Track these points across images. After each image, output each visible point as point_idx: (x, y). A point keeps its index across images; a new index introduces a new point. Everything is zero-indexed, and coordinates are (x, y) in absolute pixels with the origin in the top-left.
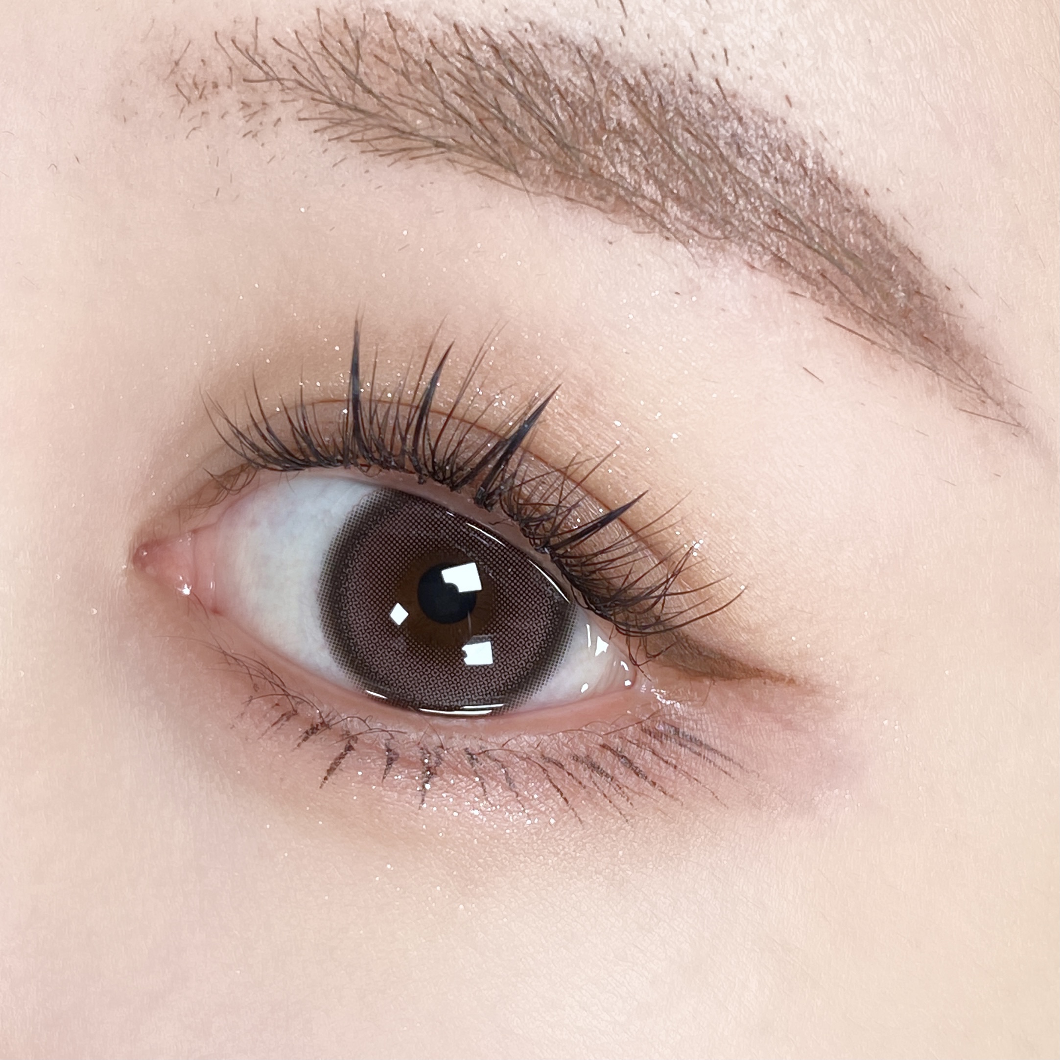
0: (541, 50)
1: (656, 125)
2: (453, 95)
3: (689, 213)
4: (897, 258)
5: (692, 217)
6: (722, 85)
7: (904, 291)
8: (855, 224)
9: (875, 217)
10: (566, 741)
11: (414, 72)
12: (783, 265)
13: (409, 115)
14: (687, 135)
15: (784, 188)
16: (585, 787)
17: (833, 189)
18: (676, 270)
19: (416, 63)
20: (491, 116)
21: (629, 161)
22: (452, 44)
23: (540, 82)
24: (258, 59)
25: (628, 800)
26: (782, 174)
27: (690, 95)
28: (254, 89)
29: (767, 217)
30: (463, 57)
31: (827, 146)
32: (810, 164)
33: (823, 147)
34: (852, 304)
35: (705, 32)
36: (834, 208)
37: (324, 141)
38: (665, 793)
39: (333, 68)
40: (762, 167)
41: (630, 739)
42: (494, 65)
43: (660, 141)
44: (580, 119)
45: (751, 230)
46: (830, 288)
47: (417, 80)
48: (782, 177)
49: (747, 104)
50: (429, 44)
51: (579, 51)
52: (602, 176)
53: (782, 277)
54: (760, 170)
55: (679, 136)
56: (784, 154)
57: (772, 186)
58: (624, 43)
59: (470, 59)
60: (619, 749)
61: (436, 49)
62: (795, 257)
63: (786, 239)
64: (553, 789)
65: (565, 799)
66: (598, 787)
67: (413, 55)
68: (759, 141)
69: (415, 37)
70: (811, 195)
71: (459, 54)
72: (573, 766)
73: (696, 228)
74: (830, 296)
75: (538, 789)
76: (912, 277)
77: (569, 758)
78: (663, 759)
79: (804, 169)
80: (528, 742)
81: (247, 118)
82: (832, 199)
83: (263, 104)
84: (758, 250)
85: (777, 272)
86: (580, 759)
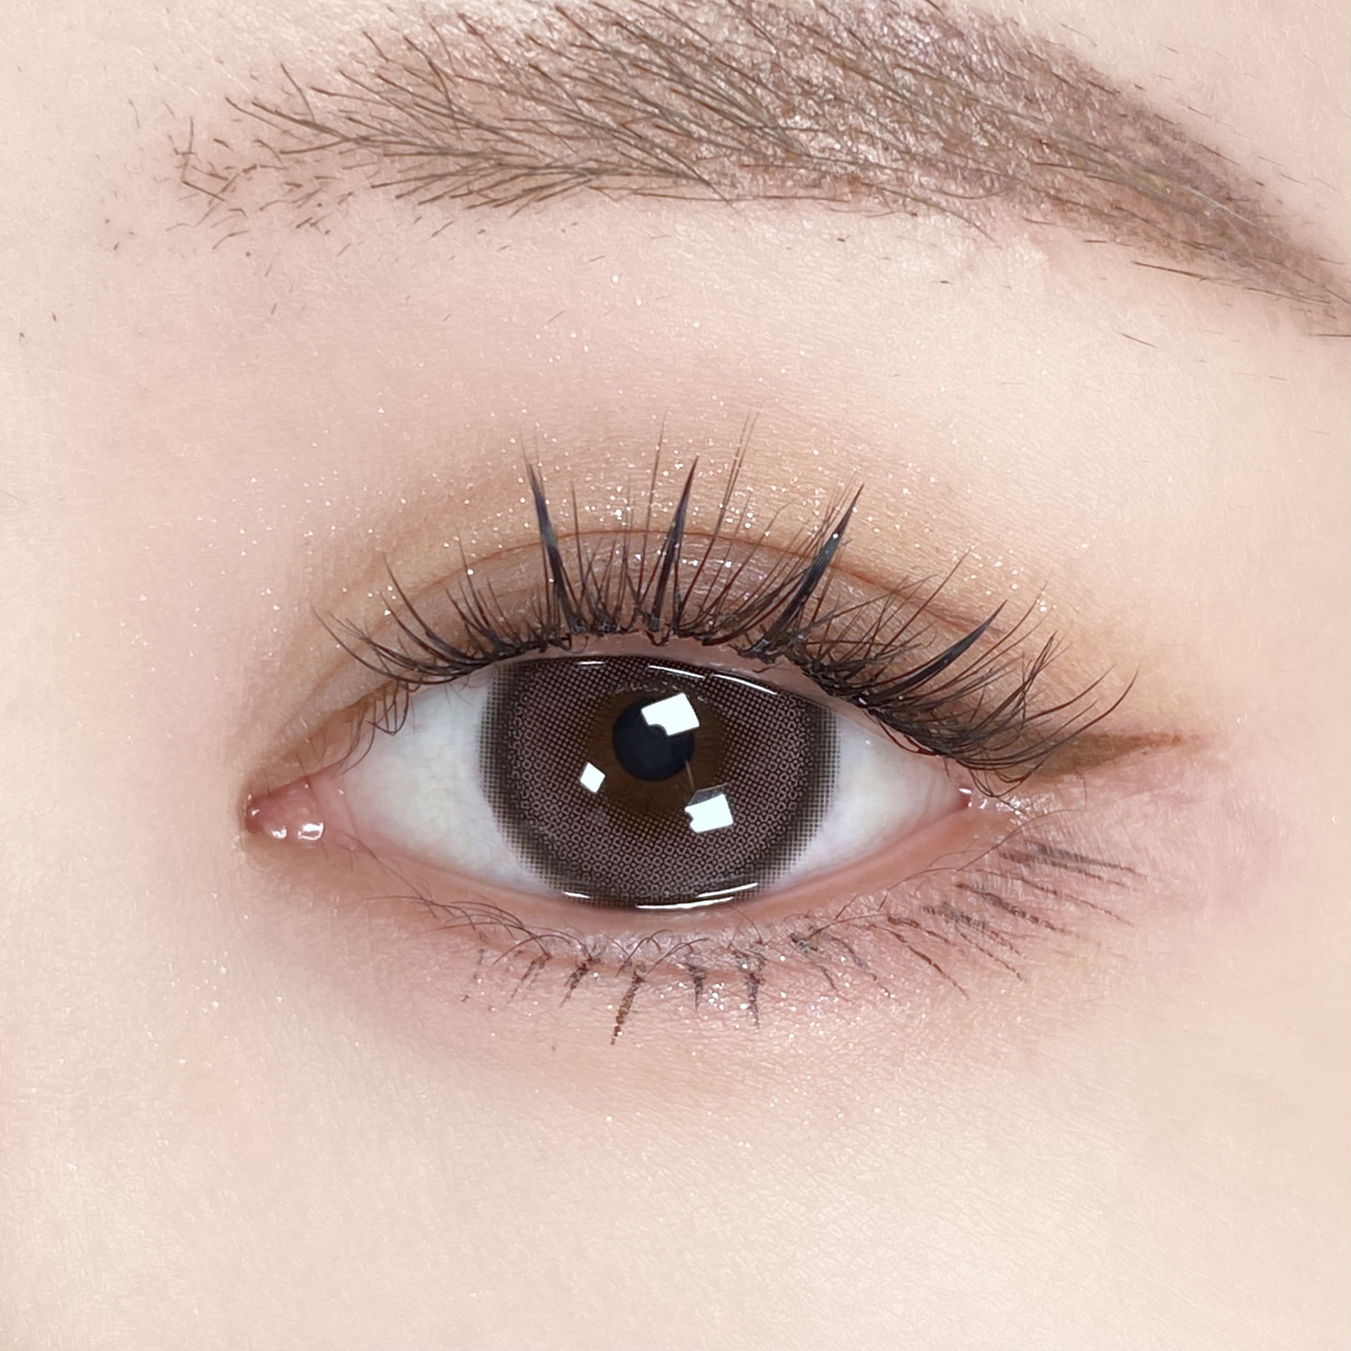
0: (680, 11)
2: (578, 101)
4: (1195, 161)
5: (938, 178)
8: (1136, 130)
9: (1156, 116)
10: (913, 892)
12: (1066, 208)
15: (1040, 108)
16: (954, 945)
19: (519, 72)
22: (562, 33)
25: (1012, 948)
26: (1032, 91)
27: (889, 20)
29: (1030, 150)
30: (578, 46)
31: (1076, 39)
33: (1071, 41)
36: (1106, 117)
37: (413, 209)
38: (1052, 928)
40: (1006, 89)
41: (988, 870)
42: (624, 48)
46: (1131, 222)
49: (963, 12)
50: (530, 41)
53: (1069, 224)
54: (1006, 93)
56: (1028, 65)
57: (1024, 107)
59: (589, 47)
60: (980, 886)
61: (540, 45)
62: (1078, 193)
63: (1061, 174)
64: (915, 957)
65: (936, 966)
66: (969, 941)
67: (512, 62)
68: (993, 55)
69: (507, 37)
70: (1075, 108)
71: (573, 45)
72: (931, 921)
73: (947, 190)
74: (1133, 232)
75: (897, 963)
76: (1218, 181)
77: (923, 913)
78: (1037, 887)
79: (1057, 76)
80: (866, 905)
81: (300, 203)
82: (1101, 106)
83: (317, 178)
84: (1032, 197)
85: (1062, 219)
86: (936, 910)
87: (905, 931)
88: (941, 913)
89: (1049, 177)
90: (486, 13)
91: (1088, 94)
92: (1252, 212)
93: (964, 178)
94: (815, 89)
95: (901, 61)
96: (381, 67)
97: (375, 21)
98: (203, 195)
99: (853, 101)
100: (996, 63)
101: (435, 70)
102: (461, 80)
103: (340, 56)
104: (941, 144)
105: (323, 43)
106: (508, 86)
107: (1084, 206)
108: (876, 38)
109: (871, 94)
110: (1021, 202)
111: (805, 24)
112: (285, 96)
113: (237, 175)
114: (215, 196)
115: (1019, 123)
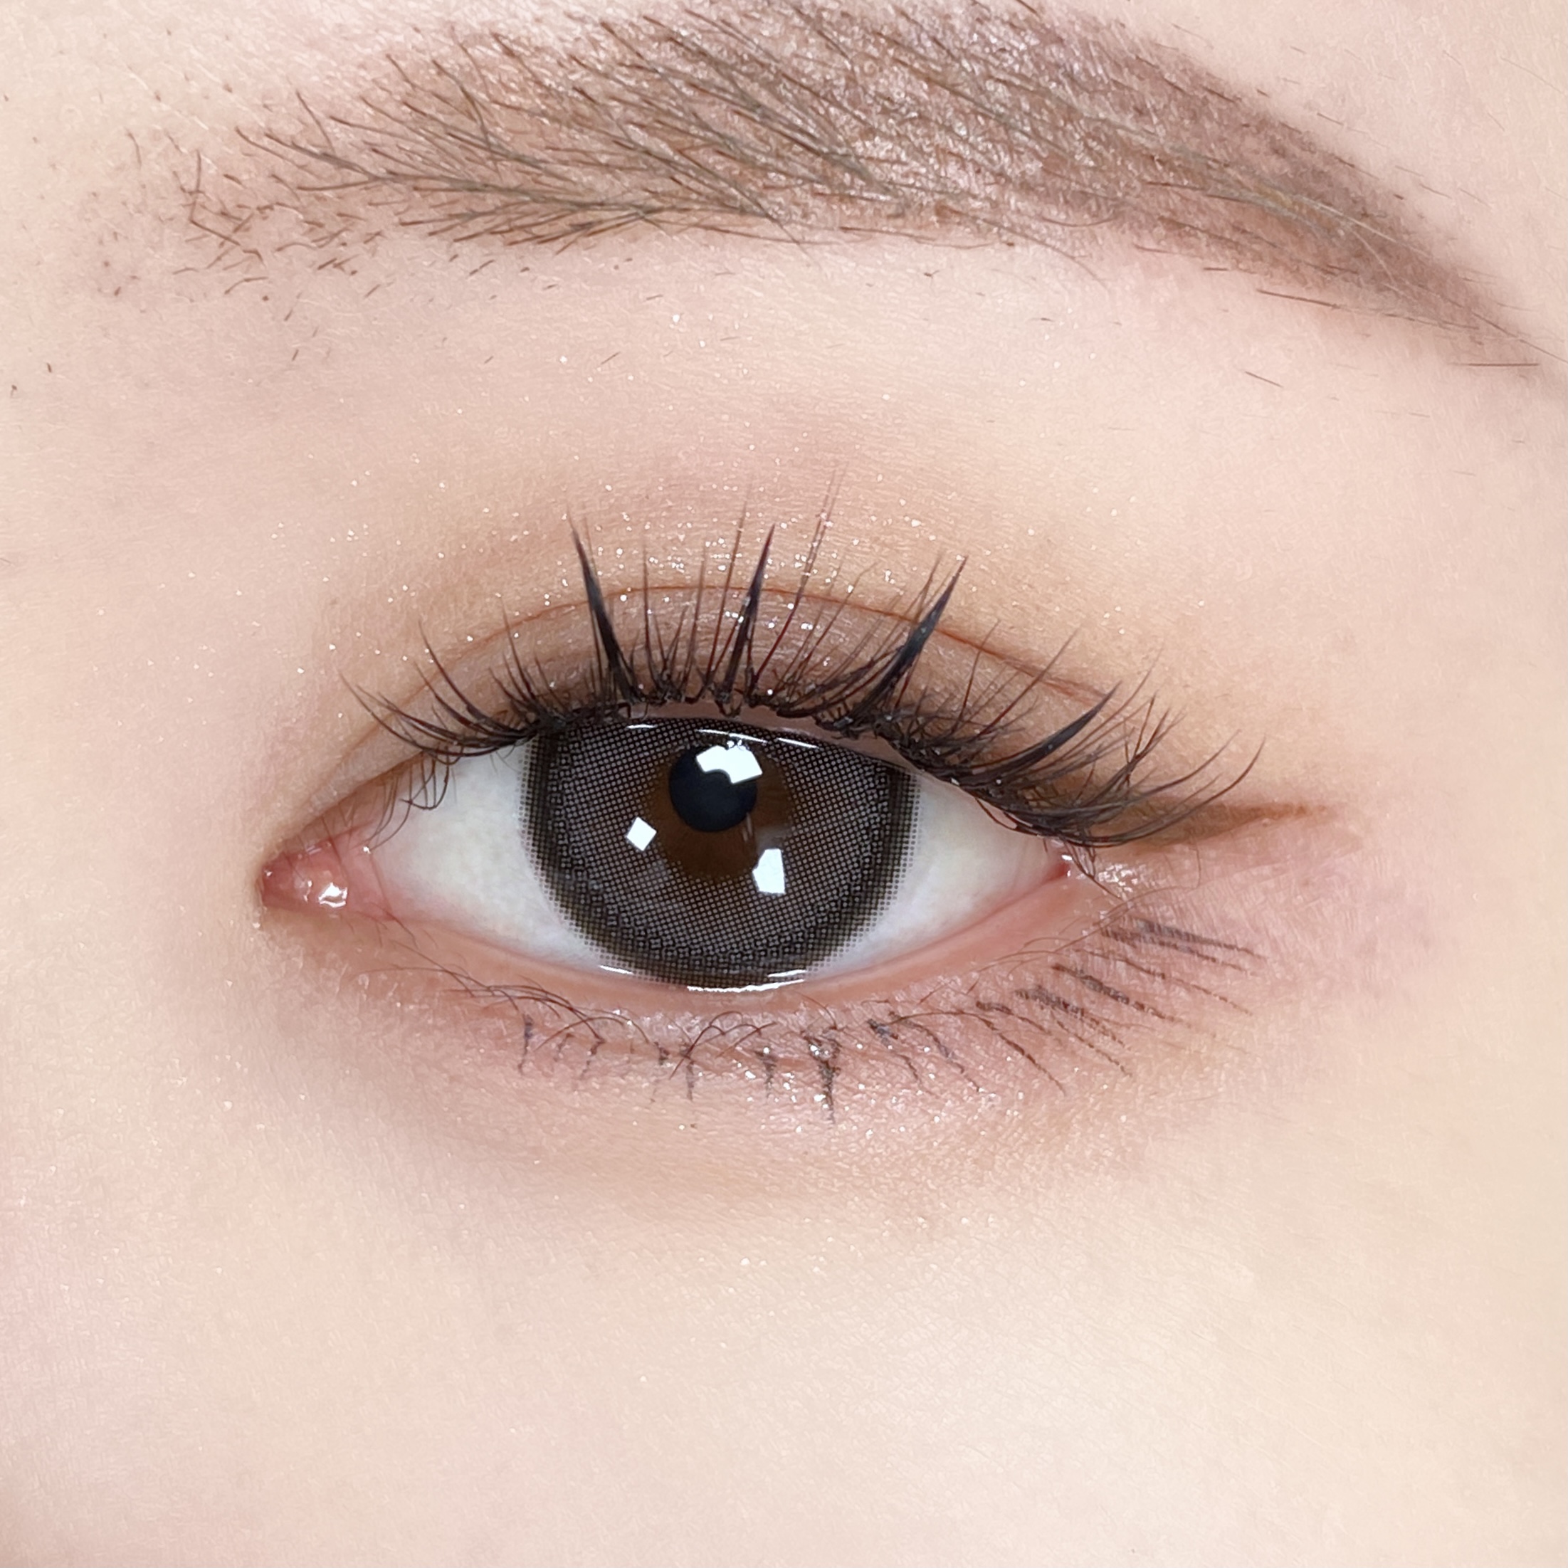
0: (742, 23)
3: (1031, 198)
4: (1325, 174)
5: (1037, 203)
8: (1260, 141)
9: (1282, 124)
10: (1005, 974)
11: (563, 110)
12: (1182, 233)
14: (993, 86)
15: (1152, 120)
17: (1216, 100)
19: (562, 96)
22: (607, 51)
23: (752, 71)
26: (1142, 101)
28: (318, 199)
30: (627, 67)
31: (1190, 41)
33: (1185, 44)
36: (1226, 127)
37: (449, 246)
40: (1113, 100)
41: (1089, 950)
42: (679, 66)
47: (571, 120)
50: (573, 62)
51: (797, 8)
53: (1186, 251)
54: (1112, 104)
56: (1137, 72)
59: (640, 67)
60: (1079, 968)
61: (584, 66)
62: (1196, 215)
63: (1177, 193)
64: (1006, 1047)
65: (1030, 1057)
66: (1067, 1030)
67: (554, 85)
68: (1097, 62)
69: (548, 58)
70: (1192, 119)
71: (622, 64)
72: (1024, 1007)
73: (1048, 217)
74: (1258, 257)
75: (987, 1052)
76: (1353, 195)
77: (1016, 998)
78: (1142, 970)
79: (1171, 84)
80: (953, 989)
81: (323, 242)
82: (1220, 116)
83: (340, 215)
84: (1143, 221)
85: (1178, 245)
86: (1030, 994)
87: (996, 1018)
88: (1035, 998)
89: (1162, 198)
90: (524, 32)
91: (1205, 102)
92: (1390, 228)
93: (1066, 202)
94: (897, 106)
95: (993, 72)
96: (408, 94)
97: (398, 43)
98: (214, 236)
99: (940, 121)
100: (1100, 71)
101: (468, 96)
102: (497, 107)
103: (361, 82)
104: (1041, 165)
105: (343, 68)
106: (550, 112)
107: (1202, 231)
108: (965, 46)
109: (959, 111)
110: (1131, 227)
111: (884, 33)
112: (301, 127)
113: (251, 216)
114: (227, 238)
115: (1130, 139)
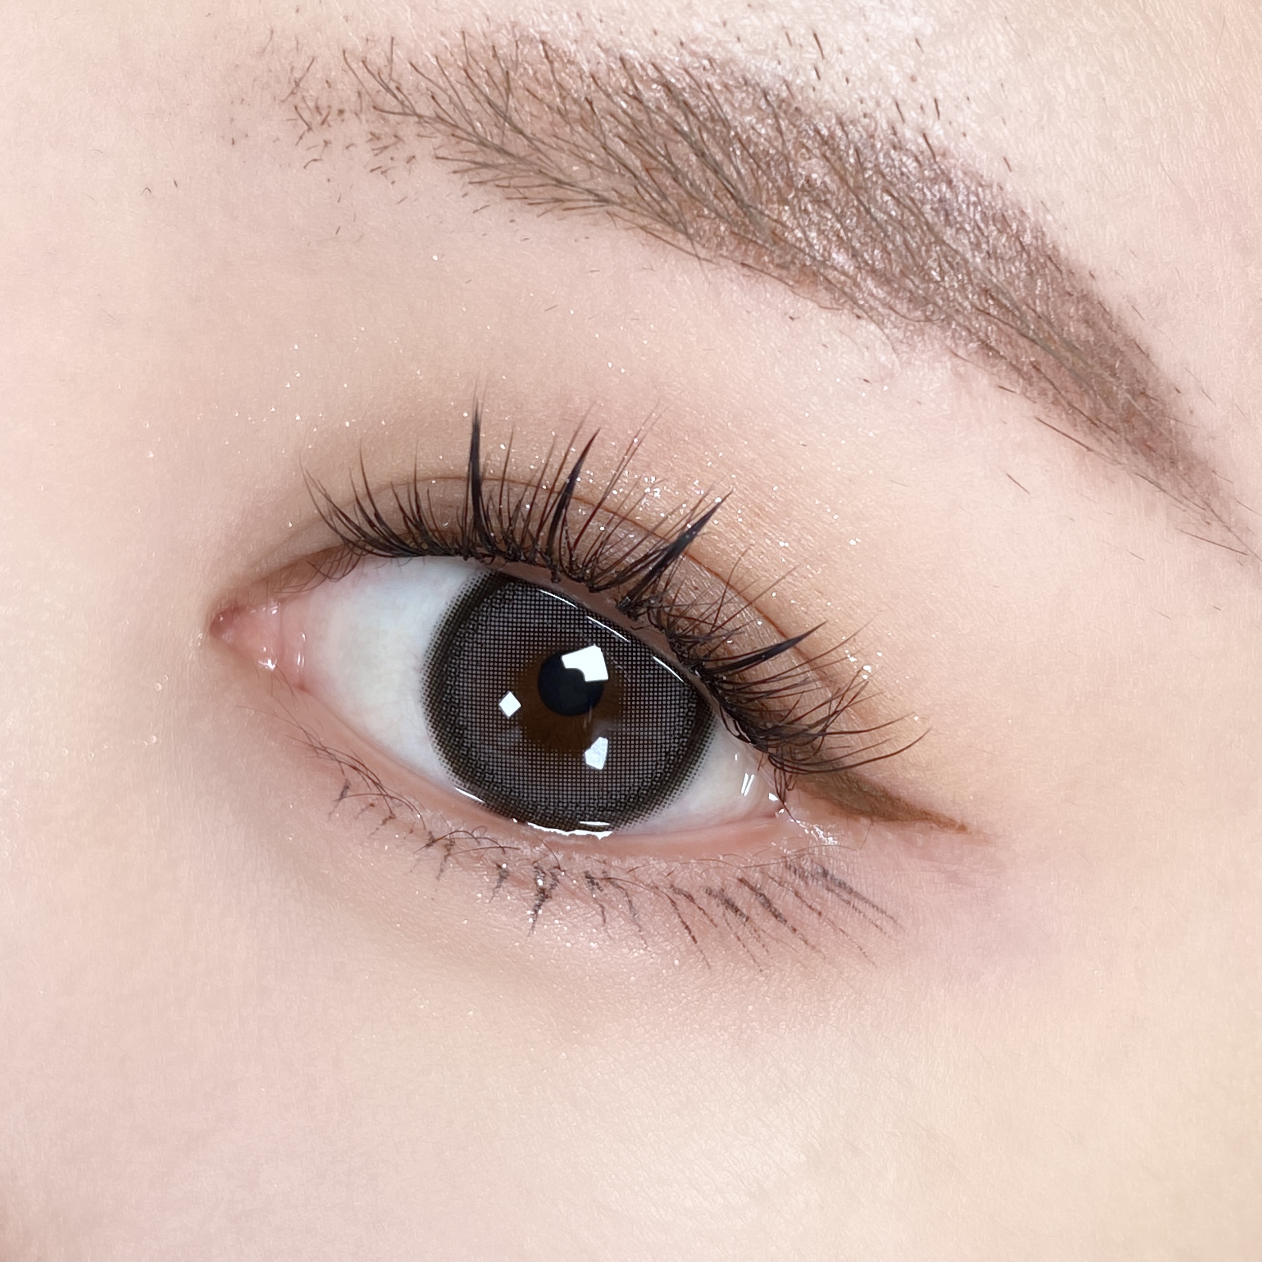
0: (721, 91)
1: (851, 185)
2: (617, 140)
3: (885, 288)
4: (1122, 352)
5: (889, 294)
6: (930, 141)
7: (1128, 391)
8: (1077, 310)
10: (700, 872)
11: (572, 111)
12: (990, 354)
13: (564, 160)
14: (887, 198)
15: (997, 264)
16: (716, 926)
17: (1053, 268)
18: (867, 354)
19: (575, 101)
20: (660, 166)
21: (818, 224)
22: (618, 80)
23: (718, 128)
24: (392, 86)
25: (764, 946)
26: (995, 248)
27: (892, 152)
28: (384, 119)
29: (976, 297)
30: (629, 95)
31: (1049, 218)
32: (1027, 239)
33: (1045, 219)
34: (1070, 404)
35: (913, 79)
36: (1053, 290)
37: (464, 185)
38: (806, 942)
39: (478, 101)
40: (973, 239)
41: (771, 875)
42: (665, 107)
43: (856, 203)
44: (764, 172)
45: (957, 311)
46: (1045, 384)
47: (576, 121)
48: (995, 252)
49: (959, 165)
50: (591, 80)
51: (765, 94)
52: (786, 241)
53: (988, 368)
54: (971, 243)
55: (878, 198)
56: (999, 225)
57: (983, 260)
58: (818, 87)
59: (637, 98)
60: (758, 886)
61: (598, 85)
64: (679, 925)
65: (693, 938)
66: (731, 928)
67: (572, 92)
68: (971, 208)
69: (574, 70)
70: (1027, 274)
71: (623, 92)
72: (705, 900)
73: (894, 306)
74: (1044, 393)
77: (702, 892)
78: (806, 904)
79: (1022, 243)
80: (657, 869)
81: (377, 152)
82: (1052, 280)
83: (394, 136)
84: (964, 335)
85: (984, 361)
86: (714, 893)
87: (682, 902)
88: (716, 897)
89: (984, 323)
90: (563, 46)
92: (1162, 411)
93: (911, 301)
95: (891, 188)
96: (468, 64)
100: (971, 215)
101: (509, 80)
102: (527, 93)
103: (439, 45)
106: (563, 110)
107: (1006, 359)
108: (877, 163)
110: (953, 336)
111: (822, 133)
112: (387, 62)
113: (330, 114)
